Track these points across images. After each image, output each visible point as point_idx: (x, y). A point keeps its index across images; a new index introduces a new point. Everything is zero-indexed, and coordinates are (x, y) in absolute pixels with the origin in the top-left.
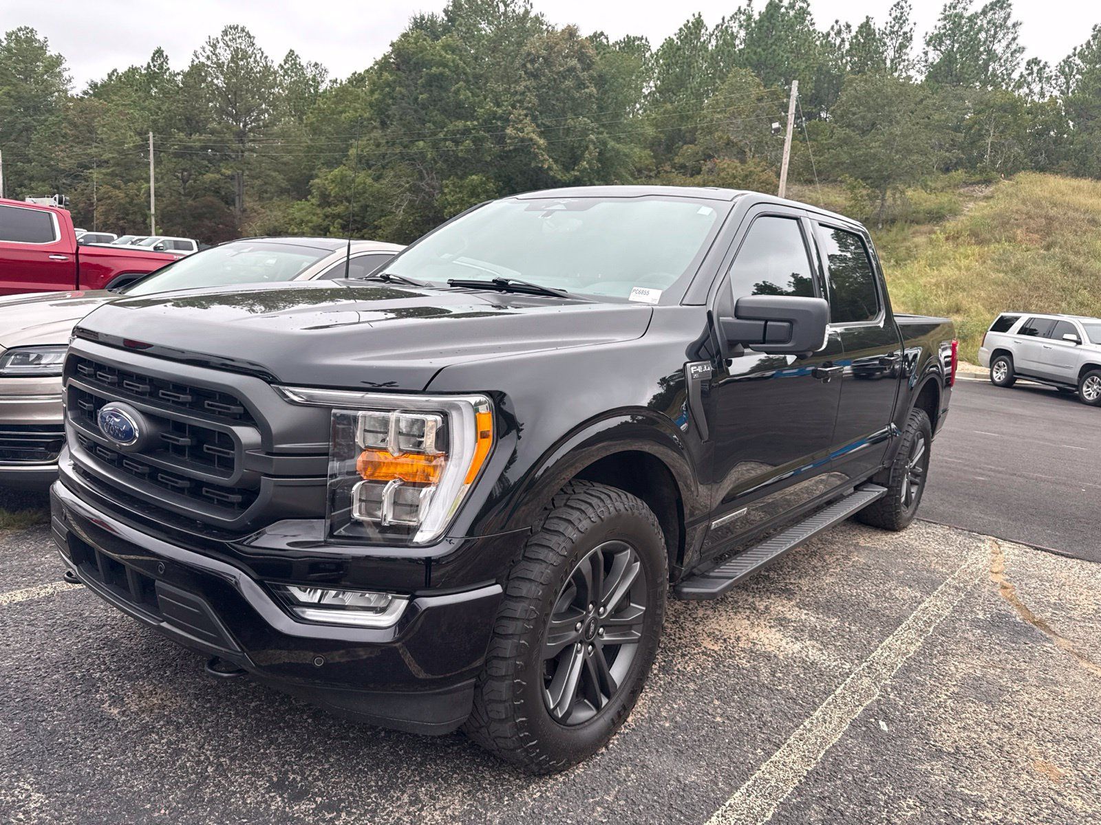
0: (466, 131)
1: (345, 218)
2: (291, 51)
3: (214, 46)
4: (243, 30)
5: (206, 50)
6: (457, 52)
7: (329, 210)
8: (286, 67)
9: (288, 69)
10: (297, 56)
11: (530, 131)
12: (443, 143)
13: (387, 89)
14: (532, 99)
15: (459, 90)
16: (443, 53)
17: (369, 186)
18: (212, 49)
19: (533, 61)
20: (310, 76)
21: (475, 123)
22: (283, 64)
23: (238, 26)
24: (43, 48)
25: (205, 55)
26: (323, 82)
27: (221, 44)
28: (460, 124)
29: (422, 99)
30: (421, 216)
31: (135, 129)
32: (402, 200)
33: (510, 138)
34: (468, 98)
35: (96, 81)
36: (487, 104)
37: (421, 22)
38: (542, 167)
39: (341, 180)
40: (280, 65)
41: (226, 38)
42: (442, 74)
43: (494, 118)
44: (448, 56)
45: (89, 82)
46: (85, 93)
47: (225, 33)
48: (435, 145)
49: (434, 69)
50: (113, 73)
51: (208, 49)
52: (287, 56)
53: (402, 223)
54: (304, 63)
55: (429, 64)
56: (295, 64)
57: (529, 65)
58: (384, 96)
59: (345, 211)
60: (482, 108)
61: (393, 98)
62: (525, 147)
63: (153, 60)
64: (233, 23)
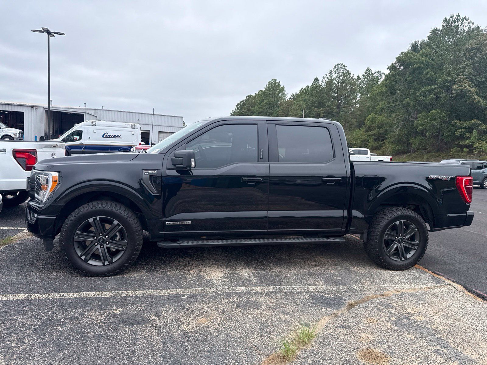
0: (431, 90)
1: (377, 136)
2: (368, 68)
3: (331, 73)
4: (342, 65)
5: (328, 75)
6: (428, 56)
7: (370, 133)
8: (365, 75)
9: (366, 76)
10: (370, 70)
11: (466, 85)
12: (418, 97)
13: (393, 78)
14: (470, 70)
15: (427, 73)
16: (421, 58)
17: (384, 121)
18: (329, 75)
19: (469, 52)
20: (375, 77)
21: (436, 86)
22: (364, 74)
23: (340, 63)
24: (279, 85)
25: (327, 77)
26: (381, 78)
27: (333, 72)
28: (428, 88)
29: (409, 80)
30: (408, 132)
31: (301, 109)
32: (399, 125)
33: (454, 90)
34: (433, 75)
35: (293, 93)
36: (443, 76)
37: (415, 45)
38: (474, 102)
39: (372, 119)
40: (363, 75)
41: (335, 69)
42: (419, 67)
43: (447, 82)
44: (423, 59)
45: (292, 94)
46: (290, 98)
47: (335, 67)
48: (415, 99)
49: (415, 65)
50: (301, 90)
51: (328, 74)
52: (366, 71)
53: (399, 135)
54: (373, 72)
55: (414, 63)
56: (369, 73)
57: (467, 54)
58: (391, 81)
59: (377, 133)
60: (440, 78)
61: (395, 81)
62: (463, 94)
63: (314, 82)
64: (338, 63)
